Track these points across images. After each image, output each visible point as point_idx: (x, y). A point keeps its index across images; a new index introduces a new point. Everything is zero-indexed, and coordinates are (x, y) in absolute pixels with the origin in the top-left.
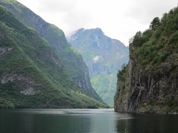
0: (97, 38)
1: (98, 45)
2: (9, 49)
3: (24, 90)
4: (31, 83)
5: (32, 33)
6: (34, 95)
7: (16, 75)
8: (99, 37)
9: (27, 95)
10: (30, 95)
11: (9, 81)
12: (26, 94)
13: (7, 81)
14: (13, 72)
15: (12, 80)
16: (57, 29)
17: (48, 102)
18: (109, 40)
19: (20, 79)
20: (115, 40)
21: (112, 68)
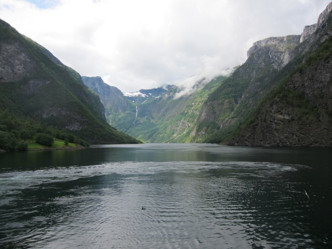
0: (97, 84)
1: (99, 91)
2: (48, 82)
3: (69, 125)
4: (77, 117)
5: (62, 70)
6: (81, 131)
7: (59, 109)
8: (99, 84)
9: (73, 130)
10: (76, 131)
11: (52, 116)
12: (71, 129)
13: (50, 115)
14: (56, 106)
15: (55, 115)
16: (74, 72)
17: (96, 138)
18: (108, 87)
19: (64, 113)
20: (113, 87)
21: (111, 110)
